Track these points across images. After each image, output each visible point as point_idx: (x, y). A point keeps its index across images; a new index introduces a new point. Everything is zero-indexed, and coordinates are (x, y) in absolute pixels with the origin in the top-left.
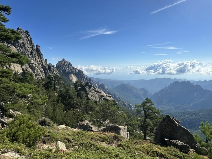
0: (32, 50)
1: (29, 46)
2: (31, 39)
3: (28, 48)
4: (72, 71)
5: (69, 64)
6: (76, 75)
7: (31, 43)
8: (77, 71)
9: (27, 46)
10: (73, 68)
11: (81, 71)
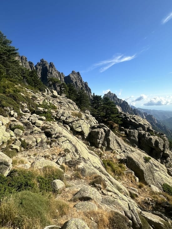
0: (82, 86)
1: (80, 84)
2: (81, 78)
3: (79, 86)
4: (116, 102)
5: (115, 96)
6: (120, 106)
7: (81, 81)
8: (122, 102)
9: (78, 84)
10: (118, 99)
11: (125, 102)
